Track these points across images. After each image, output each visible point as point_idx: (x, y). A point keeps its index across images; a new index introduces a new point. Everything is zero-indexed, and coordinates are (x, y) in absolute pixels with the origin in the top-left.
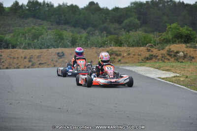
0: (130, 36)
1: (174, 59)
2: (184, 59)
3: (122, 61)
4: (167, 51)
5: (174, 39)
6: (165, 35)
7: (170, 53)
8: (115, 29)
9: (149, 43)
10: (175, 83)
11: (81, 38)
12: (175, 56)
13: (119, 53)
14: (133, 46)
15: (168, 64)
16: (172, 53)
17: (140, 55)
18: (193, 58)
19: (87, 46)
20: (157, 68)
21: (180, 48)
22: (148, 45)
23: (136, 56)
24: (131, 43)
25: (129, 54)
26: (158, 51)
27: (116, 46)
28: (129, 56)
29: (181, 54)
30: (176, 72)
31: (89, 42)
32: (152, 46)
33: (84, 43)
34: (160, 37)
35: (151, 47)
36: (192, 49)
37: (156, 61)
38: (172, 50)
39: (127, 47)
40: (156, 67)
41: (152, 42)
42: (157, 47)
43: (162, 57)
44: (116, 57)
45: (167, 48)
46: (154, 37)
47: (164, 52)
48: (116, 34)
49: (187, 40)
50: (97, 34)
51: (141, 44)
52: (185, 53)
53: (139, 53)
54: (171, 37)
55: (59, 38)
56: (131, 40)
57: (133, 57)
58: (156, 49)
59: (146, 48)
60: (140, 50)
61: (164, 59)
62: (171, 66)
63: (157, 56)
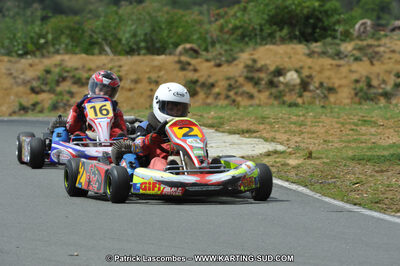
1: (267, 93)
2: (301, 96)
4: (247, 66)
5: (267, 30)
7: (253, 74)
12: (271, 84)
13: (86, 75)
14: (131, 52)
15: (247, 113)
16: (263, 75)
17: (156, 83)
18: (331, 90)
20: (211, 126)
21: (288, 56)
22: (180, 48)
23: (143, 86)
24: (124, 42)
26: (216, 69)
27: (74, 53)
29: (292, 77)
30: (273, 140)
32: (195, 53)
34: (222, 21)
35: (192, 57)
36: (327, 62)
38: (261, 63)
39: (111, 56)
40: (210, 122)
42: (213, 53)
43: (230, 87)
44: (75, 89)
45: (245, 57)
46: (200, 23)
47: (236, 70)
49: (309, 30)
51: (158, 45)
52: (306, 72)
53: (153, 76)
56: (125, 35)
57: (130, 90)
58: (208, 60)
59: (176, 59)
60: (156, 63)
61: (236, 94)
62: (256, 118)
63: (213, 85)
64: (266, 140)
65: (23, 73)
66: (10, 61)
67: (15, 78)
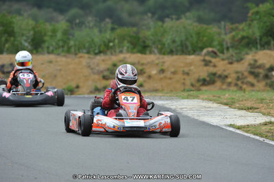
0: (165, 31)
1: (263, 83)
3: (147, 86)
4: (250, 65)
5: (265, 39)
6: (244, 30)
7: (254, 70)
8: (131, 14)
9: (207, 47)
10: (266, 137)
11: (54, 31)
12: (266, 77)
13: (140, 68)
14: (171, 52)
15: (250, 95)
16: (261, 71)
17: (188, 74)
19: (68, 51)
20: (226, 104)
22: (205, 51)
23: (179, 76)
24: (166, 46)
25: (162, 71)
26: (229, 66)
27: (132, 53)
28: (162, 76)
30: (269, 114)
31: (72, 43)
32: (214, 54)
33: (61, 43)
34: (234, 33)
35: (212, 57)
37: (224, 87)
38: (260, 62)
39: (158, 55)
40: (225, 101)
41: (215, 43)
42: (227, 55)
43: (238, 79)
45: (249, 58)
46: (219, 34)
47: (242, 67)
48: (133, 25)
50: (91, 24)
51: (190, 48)
53: (186, 69)
54: (257, 34)
55: (5, 32)
56: (167, 40)
57: (170, 79)
58: (223, 60)
59: (202, 58)
60: (188, 61)
61: (243, 83)
62: (258, 99)
63: (226, 77)
64: (264, 114)
65: (98, 65)
66: (89, 58)
67: (92, 69)
